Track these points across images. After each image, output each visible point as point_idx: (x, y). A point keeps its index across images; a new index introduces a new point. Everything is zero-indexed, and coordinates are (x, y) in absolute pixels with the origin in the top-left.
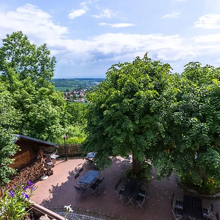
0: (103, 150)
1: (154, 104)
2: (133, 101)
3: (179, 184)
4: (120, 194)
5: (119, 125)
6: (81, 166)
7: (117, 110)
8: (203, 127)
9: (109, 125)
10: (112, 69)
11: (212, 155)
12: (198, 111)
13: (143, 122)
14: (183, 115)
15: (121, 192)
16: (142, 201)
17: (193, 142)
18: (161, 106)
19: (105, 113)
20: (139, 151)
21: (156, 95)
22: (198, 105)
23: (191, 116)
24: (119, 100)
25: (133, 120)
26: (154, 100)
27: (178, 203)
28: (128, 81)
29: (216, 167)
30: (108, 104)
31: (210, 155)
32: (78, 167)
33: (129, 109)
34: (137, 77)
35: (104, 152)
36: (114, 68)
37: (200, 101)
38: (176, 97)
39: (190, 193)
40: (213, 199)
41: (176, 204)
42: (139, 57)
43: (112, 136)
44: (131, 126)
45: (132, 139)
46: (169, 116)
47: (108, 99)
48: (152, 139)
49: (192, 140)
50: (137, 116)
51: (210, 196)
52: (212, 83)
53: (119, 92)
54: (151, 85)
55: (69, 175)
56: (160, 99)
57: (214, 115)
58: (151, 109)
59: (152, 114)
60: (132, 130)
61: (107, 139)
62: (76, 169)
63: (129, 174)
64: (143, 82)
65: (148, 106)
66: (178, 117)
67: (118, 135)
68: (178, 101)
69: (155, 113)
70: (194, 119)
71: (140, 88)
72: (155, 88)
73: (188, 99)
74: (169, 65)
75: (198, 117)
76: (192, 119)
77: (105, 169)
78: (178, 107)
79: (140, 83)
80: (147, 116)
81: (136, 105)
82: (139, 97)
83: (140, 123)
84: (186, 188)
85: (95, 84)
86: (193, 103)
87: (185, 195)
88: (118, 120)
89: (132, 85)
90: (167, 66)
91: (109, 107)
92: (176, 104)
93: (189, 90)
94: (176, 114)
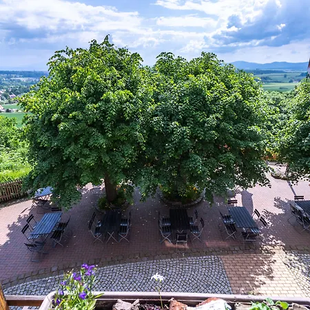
0: (65, 181)
1: (129, 108)
2: (100, 106)
3: (162, 200)
4: (96, 233)
5: (85, 142)
6: (27, 213)
7: (79, 121)
8: (185, 131)
9: (69, 145)
10: (57, 58)
11: (195, 160)
12: (177, 114)
13: (117, 133)
14: (163, 120)
15: (97, 230)
16: (126, 232)
17: (176, 150)
18: (138, 110)
19: (61, 126)
20: (116, 172)
21: (130, 97)
22: (177, 106)
23: (171, 120)
24: (78, 106)
25: (104, 133)
26: (128, 103)
27: (164, 220)
28: (89, 77)
29: (199, 172)
30: (62, 113)
31: (193, 161)
32: (22, 215)
33: (96, 118)
34: (100, 71)
35: (67, 184)
36: (59, 56)
37: (179, 102)
38: (153, 97)
39: (174, 206)
40: (195, 205)
41: (163, 223)
42: (96, 41)
43: (76, 159)
44: (102, 141)
45: (106, 159)
46: (147, 122)
47: (62, 106)
48: (131, 154)
49: (175, 148)
50: (108, 126)
51: (192, 204)
52: (188, 79)
53: (78, 94)
54: (121, 83)
55: (9, 231)
56: (135, 102)
57: (193, 116)
58: (126, 115)
59: (127, 123)
60: (104, 147)
61: (69, 164)
62: (20, 218)
63: (104, 204)
64: (109, 79)
65: (121, 112)
66: (158, 123)
67: (86, 157)
68: (156, 102)
69: (131, 120)
70: (175, 124)
71: (107, 87)
72: (127, 88)
73: (165, 100)
74: (139, 55)
75: (178, 120)
76: (173, 123)
77: (73, 206)
78: (157, 111)
79: (105, 80)
80: (122, 125)
81: (104, 112)
82: (108, 101)
83: (113, 136)
84: (171, 202)
85: (19, 81)
86: (172, 105)
87: (171, 210)
88: (82, 135)
89: (94, 83)
90: (136, 56)
91: (66, 117)
92: (153, 107)
93: (166, 89)
94: (155, 119)
